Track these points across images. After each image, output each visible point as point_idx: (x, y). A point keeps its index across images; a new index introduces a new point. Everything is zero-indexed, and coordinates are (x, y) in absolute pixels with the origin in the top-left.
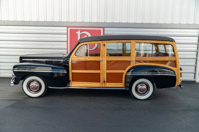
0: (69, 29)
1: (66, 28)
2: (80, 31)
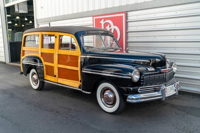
1: (92, 18)
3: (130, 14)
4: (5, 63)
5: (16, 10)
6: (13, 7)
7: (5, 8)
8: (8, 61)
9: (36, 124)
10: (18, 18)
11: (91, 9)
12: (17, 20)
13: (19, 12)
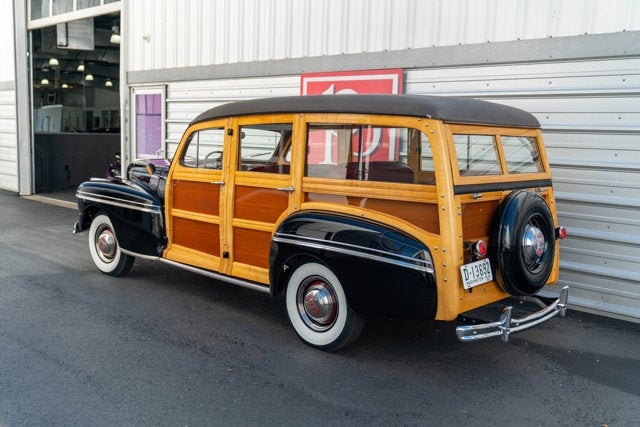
0: (307, 80)
1: (298, 79)
2: (332, 86)
3: (412, 75)
4: (17, 195)
5: (61, 40)
6: (52, 30)
7: (28, 31)
8: (26, 190)
9: (150, 383)
10: (54, 62)
11: (297, 54)
12: (50, 68)
13: (69, 47)
